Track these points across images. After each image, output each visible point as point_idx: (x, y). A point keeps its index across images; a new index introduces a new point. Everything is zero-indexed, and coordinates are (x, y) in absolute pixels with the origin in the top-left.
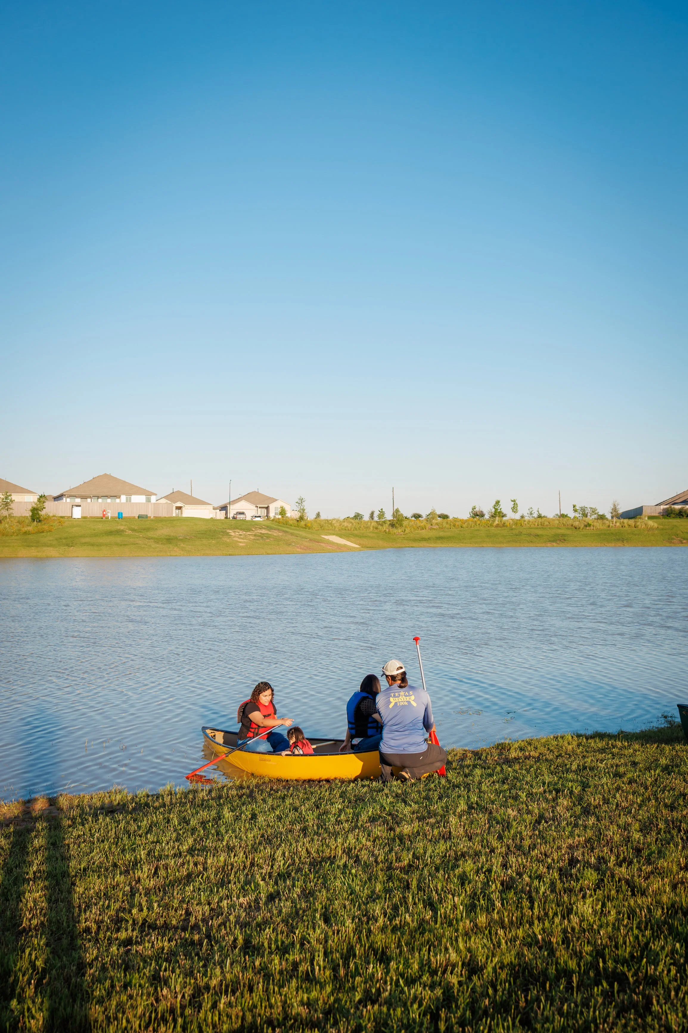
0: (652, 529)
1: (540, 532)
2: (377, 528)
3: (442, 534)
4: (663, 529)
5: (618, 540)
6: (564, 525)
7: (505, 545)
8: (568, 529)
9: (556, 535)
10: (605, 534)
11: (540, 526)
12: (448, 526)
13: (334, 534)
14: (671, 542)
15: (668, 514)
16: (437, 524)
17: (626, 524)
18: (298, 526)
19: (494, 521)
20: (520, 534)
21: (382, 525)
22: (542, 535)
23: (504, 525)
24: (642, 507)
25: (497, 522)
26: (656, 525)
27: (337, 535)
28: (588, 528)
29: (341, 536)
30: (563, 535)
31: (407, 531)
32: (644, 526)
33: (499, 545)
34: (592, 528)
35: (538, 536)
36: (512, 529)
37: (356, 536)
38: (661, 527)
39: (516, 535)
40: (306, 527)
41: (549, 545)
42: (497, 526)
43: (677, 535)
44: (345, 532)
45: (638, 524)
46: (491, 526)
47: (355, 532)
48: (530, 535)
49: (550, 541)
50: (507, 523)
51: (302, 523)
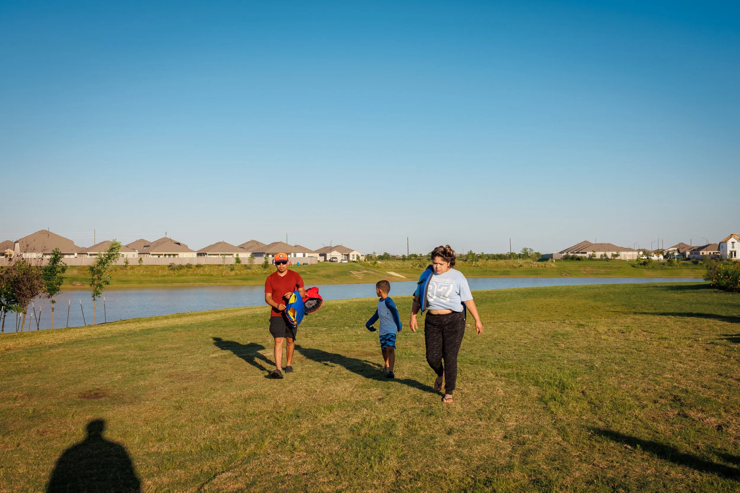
0: (553, 268)
1: (496, 270)
2: (412, 268)
4: (558, 268)
5: (535, 274)
6: (509, 266)
7: (478, 277)
8: (510, 268)
9: (505, 271)
10: (529, 271)
11: (496, 266)
13: (392, 271)
14: (561, 276)
15: (566, 258)
17: (540, 265)
18: (374, 267)
19: (472, 263)
20: (486, 271)
21: (415, 266)
22: (497, 271)
23: (478, 266)
24: (552, 254)
25: (474, 264)
26: (555, 266)
27: (394, 271)
28: (521, 267)
29: (396, 272)
30: (508, 271)
32: (549, 266)
33: (476, 277)
34: (523, 267)
35: (495, 271)
36: (481, 268)
37: (403, 272)
38: (558, 267)
39: (484, 271)
40: (378, 267)
41: (500, 277)
42: (474, 266)
43: (565, 272)
44: (397, 270)
45: (546, 265)
46: (471, 266)
47: (402, 269)
48: (491, 271)
49: (501, 275)
50: (479, 265)
51: (376, 265)
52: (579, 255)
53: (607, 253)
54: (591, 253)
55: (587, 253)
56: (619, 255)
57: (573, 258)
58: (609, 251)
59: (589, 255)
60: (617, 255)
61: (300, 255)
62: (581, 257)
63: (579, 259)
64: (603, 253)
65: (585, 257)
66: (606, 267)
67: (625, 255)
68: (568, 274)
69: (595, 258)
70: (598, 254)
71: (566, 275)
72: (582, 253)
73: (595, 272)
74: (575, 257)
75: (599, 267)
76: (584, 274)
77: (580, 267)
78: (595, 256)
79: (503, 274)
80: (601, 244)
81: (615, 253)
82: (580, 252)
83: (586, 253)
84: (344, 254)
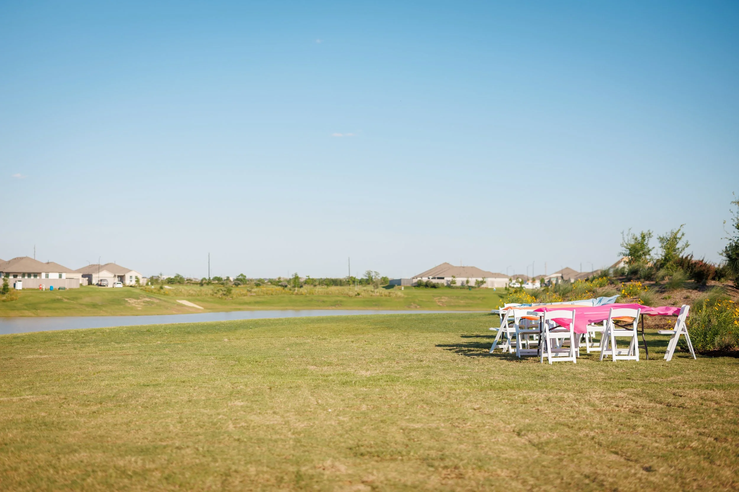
0: (400, 297)
1: (325, 299)
2: (213, 295)
3: (258, 299)
4: (407, 298)
5: (376, 305)
6: (342, 294)
7: (301, 307)
8: (344, 297)
9: (337, 301)
10: (368, 301)
11: (327, 295)
12: (262, 294)
13: (184, 299)
14: (409, 307)
15: (419, 285)
16: (255, 292)
17: (383, 295)
18: (159, 294)
19: (294, 290)
20: (311, 300)
21: (216, 293)
22: (327, 301)
23: (301, 294)
24: (401, 280)
25: (296, 291)
26: (403, 295)
27: (186, 300)
28: (357, 296)
29: (189, 300)
30: (341, 301)
31: (234, 296)
32: (395, 295)
33: (298, 308)
34: (360, 296)
35: (324, 301)
36: (306, 297)
37: (199, 300)
38: (406, 296)
39: (309, 301)
40: (165, 294)
41: (330, 308)
42: (297, 294)
43: (414, 302)
44: (191, 297)
45: (391, 294)
46: (292, 294)
47: (198, 298)
48: (318, 301)
49: (332, 306)
50: (303, 292)
51: (162, 291)
52: (435, 281)
53: (470, 279)
54: (450, 279)
55: (445, 279)
56: (485, 282)
57: (427, 285)
58: (473, 276)
59: (448, 281)
60: (483, 282)
61: (54, 276)
62: (438, 283)
63: (434, 286)
64: (465, 279)
65: (443, 284)
66: (467, 298)
67: (493, 283)
68: (419, 305)
69: (454, 285)
70: (459, 281)
71: (416, 307)
72: (438, 278)
73: (452, 304)
74: (430, 284)
75: (458, 297)
76: (439, 306)
77: (434, 296)
78: (455, 283)
79: (335, 306)
80: (463, 267)
81: (480, 279)
82: (437, 277)
83: (443, 278)
84: (117, 274)
